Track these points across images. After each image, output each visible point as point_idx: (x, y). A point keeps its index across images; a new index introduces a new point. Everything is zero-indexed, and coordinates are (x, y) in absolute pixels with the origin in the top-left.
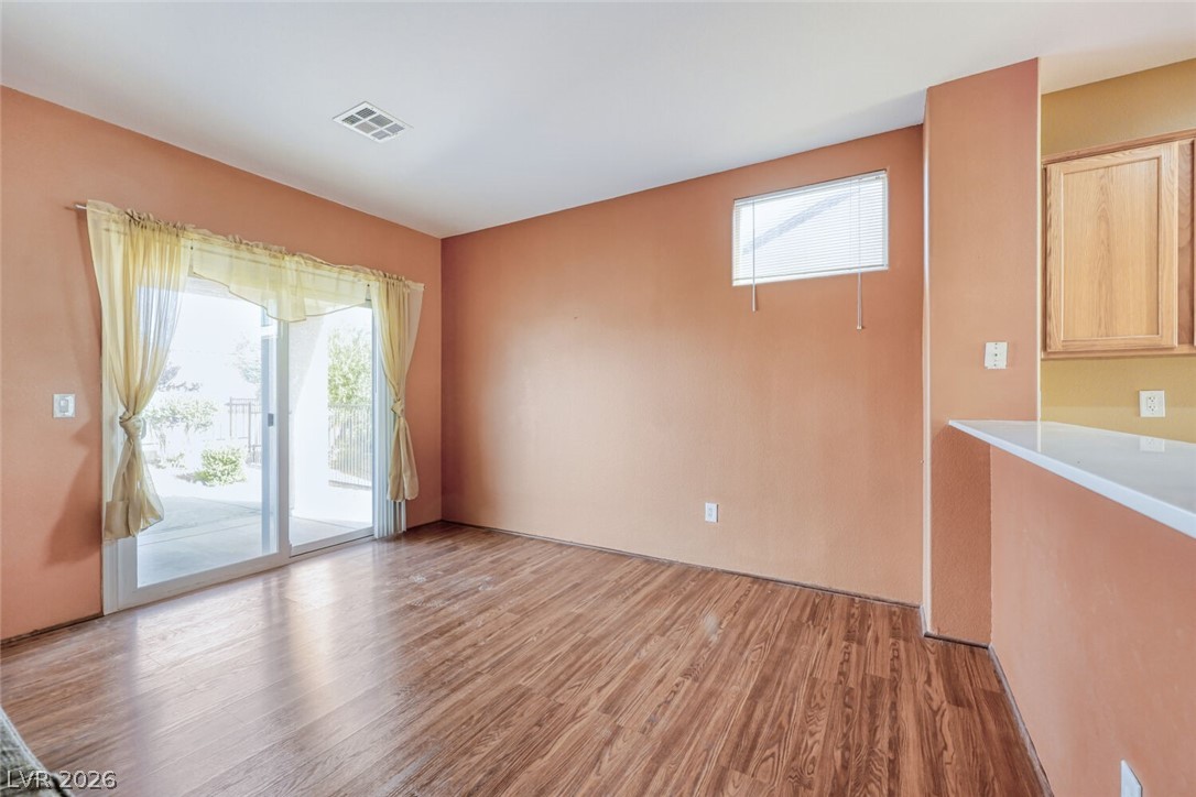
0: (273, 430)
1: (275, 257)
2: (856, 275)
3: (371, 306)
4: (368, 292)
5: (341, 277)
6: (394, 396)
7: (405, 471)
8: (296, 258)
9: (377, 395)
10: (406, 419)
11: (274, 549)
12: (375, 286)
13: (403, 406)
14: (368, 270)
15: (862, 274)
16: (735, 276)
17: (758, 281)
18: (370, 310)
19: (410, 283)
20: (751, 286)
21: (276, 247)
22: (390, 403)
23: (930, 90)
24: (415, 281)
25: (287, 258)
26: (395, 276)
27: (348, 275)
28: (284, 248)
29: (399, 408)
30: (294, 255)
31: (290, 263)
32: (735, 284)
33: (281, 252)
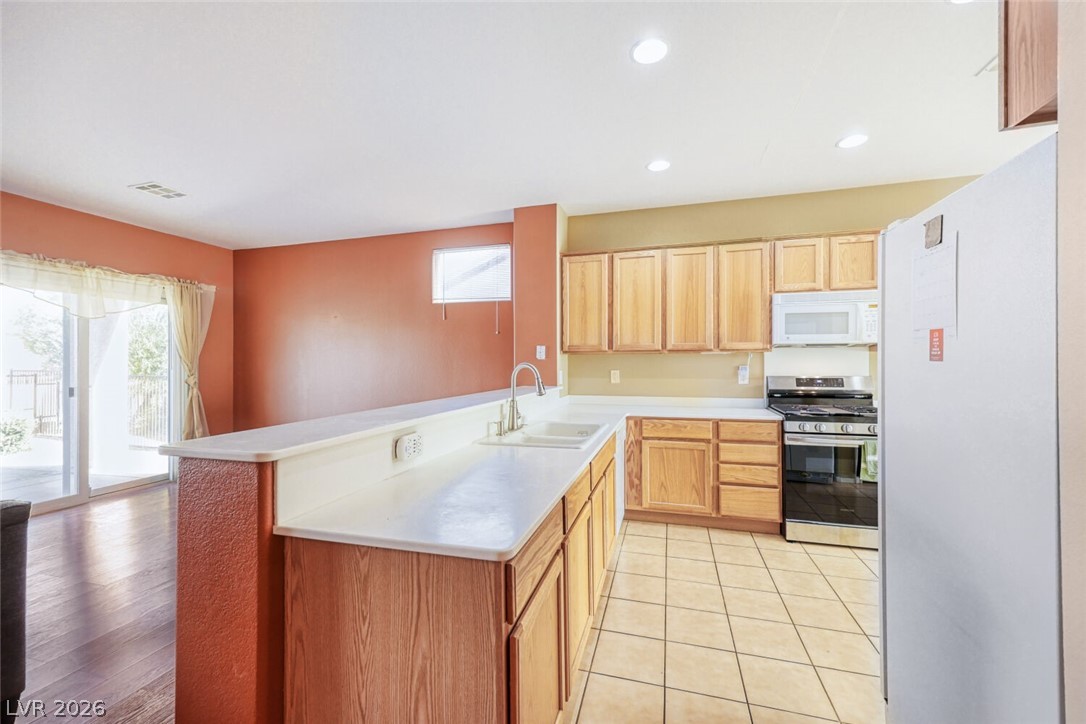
0: (74, 400)
1: (75, 269)
2: (495, 302)
3: (166, 303)
4: (164, 293)
5: (138, 282)
6: (187, 373)
7: (198, 429)
8: (96, 270)
9: (172, 372)
10: (200, 389)
11: (73, 491)
12: (169, 289)
13: (196, 380)
14: (163, 277)
15: (499, 302)
16: (434, 297)
17: (446, 301)
18: (166, 307)
19: (203, 286)
20: (441, 304)
21: (78, 262)
22: (185, 376)
23: (515, 210)
24: (208, 284)
25: (87, 270)
26: (189, 281)
27: (145, 281)
28: (84, 264)
29: (192, 381)
30: (94, 267)
31: (91, 274)
32: (434, 302)
33: (82, 265)
